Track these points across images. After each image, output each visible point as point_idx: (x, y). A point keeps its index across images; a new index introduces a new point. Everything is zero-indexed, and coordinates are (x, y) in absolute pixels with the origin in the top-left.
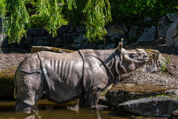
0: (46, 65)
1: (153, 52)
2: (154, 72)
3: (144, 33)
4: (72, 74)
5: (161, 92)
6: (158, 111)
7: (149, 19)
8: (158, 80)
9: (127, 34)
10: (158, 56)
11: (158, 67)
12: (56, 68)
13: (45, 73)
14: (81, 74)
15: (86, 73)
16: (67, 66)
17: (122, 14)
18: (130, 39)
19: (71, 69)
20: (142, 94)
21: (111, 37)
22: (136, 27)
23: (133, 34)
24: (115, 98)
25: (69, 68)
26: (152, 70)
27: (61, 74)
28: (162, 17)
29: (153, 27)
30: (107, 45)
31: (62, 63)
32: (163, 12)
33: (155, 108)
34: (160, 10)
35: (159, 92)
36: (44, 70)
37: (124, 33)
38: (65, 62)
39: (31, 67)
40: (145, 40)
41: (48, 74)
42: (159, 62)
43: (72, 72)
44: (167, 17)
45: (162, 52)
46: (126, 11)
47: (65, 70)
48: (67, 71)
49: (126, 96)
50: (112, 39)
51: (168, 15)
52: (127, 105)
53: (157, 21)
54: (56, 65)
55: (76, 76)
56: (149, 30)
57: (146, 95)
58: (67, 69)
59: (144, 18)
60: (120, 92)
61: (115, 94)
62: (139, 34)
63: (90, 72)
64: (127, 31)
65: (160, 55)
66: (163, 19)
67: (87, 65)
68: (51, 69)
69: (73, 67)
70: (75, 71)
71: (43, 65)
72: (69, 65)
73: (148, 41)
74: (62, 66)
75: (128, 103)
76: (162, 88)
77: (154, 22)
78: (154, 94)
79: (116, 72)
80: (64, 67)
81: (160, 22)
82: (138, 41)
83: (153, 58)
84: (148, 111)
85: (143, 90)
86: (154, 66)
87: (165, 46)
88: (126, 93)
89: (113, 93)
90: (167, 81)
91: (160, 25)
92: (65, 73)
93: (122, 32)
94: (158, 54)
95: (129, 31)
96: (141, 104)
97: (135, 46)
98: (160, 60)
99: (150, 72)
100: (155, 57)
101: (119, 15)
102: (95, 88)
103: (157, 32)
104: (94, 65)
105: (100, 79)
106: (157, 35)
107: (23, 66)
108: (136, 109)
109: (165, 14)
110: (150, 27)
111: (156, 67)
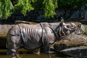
0: (23, 31)
1: (78, 24)
2: (79, 34)
3: (74, 14)
4: (36, 36)
5: (82, 45)
6: (81, 54)
7: (76, 6)
8: (81, 39)
9: (64, 14)
10: (81, 26)
11: (81, 32)
12: (28, 33)
13: (23, 35)
14: (41, 36)
15: (43, 35)
16: (34, 32)
17: (62, 4)
18: (66, 17)
19: (36, 33)
20: (73, 45)
21: (56, 16)
22: (69, 11)
23: (67, 15)
24: (59, 48)
25: (35, 33)
26: (78, 33)
27: (31, 36)
28: (83, 6)
29: (78, 11)
30: (54, 20)
31: (32, 30)
32: (83, 3)
33: (79, 53)
34: (82, 2)
35: (81, 44)
36: (22, 34)
37: (63, 14)
38: (33, 29)
39: (15, 32)
40: (74, 18)
41: (24, 36)
42: (82, 29)
43: (37, 35)
44: (85, 6)
45: (83, 24)
46: (64, 3)
47: (33, 33)
48: (34, 34)
49: (64, 46)
50: (57, 17)
51: (86, 4)
52: (65, 51)
53: (80, 8)
54: (28, 31)
55: (39, 37)
56: (76, 12)
57: (75, 46)
58: (34, 33)
59: (74, 6)
60: (61, 45)
61: (59, 46)
62: (71, 14)
63: (46, 35)
64: (64, 13)
65: (82, 25)
66: (83, 7)
67: (44, 31)
68: (26, 33)
69: (37, 32)
70: (38, 34)
71: (22, 31)
72: (35, 31)
73: (75, 18)
74: (31, 31)
75: (65, 50)
76: (83, 42)
77: (79, 8)
78: (79, 46)
79: (59, 35)
80: (32, 32)
81: (82, 8)
82: (70, 18)
83: (78, 27)
84: (76, 55)
85: (73, 43)
86: (79, 31)
87: (84, 21)
88: (64, 45)
89: (57, 45)
90: (85, 39)
91: (82, 10)
92: (33, 35)
93: (62, 14)
94: (81, 25)
95: (66, 13)
96: (72, 51)
97: (69, 21)
98: (82, 28)
99: (76, 34)
100: (79, 27)
101: (61, 5)
102: (48, 43)
103: (80, 13)
104: (48, 31)
105: (51, 39)
106: (80, 15)
107: (11, 31)
108: (69, 54)
109: (84, 4)
110: (76, 11)
111: (80, 32)
